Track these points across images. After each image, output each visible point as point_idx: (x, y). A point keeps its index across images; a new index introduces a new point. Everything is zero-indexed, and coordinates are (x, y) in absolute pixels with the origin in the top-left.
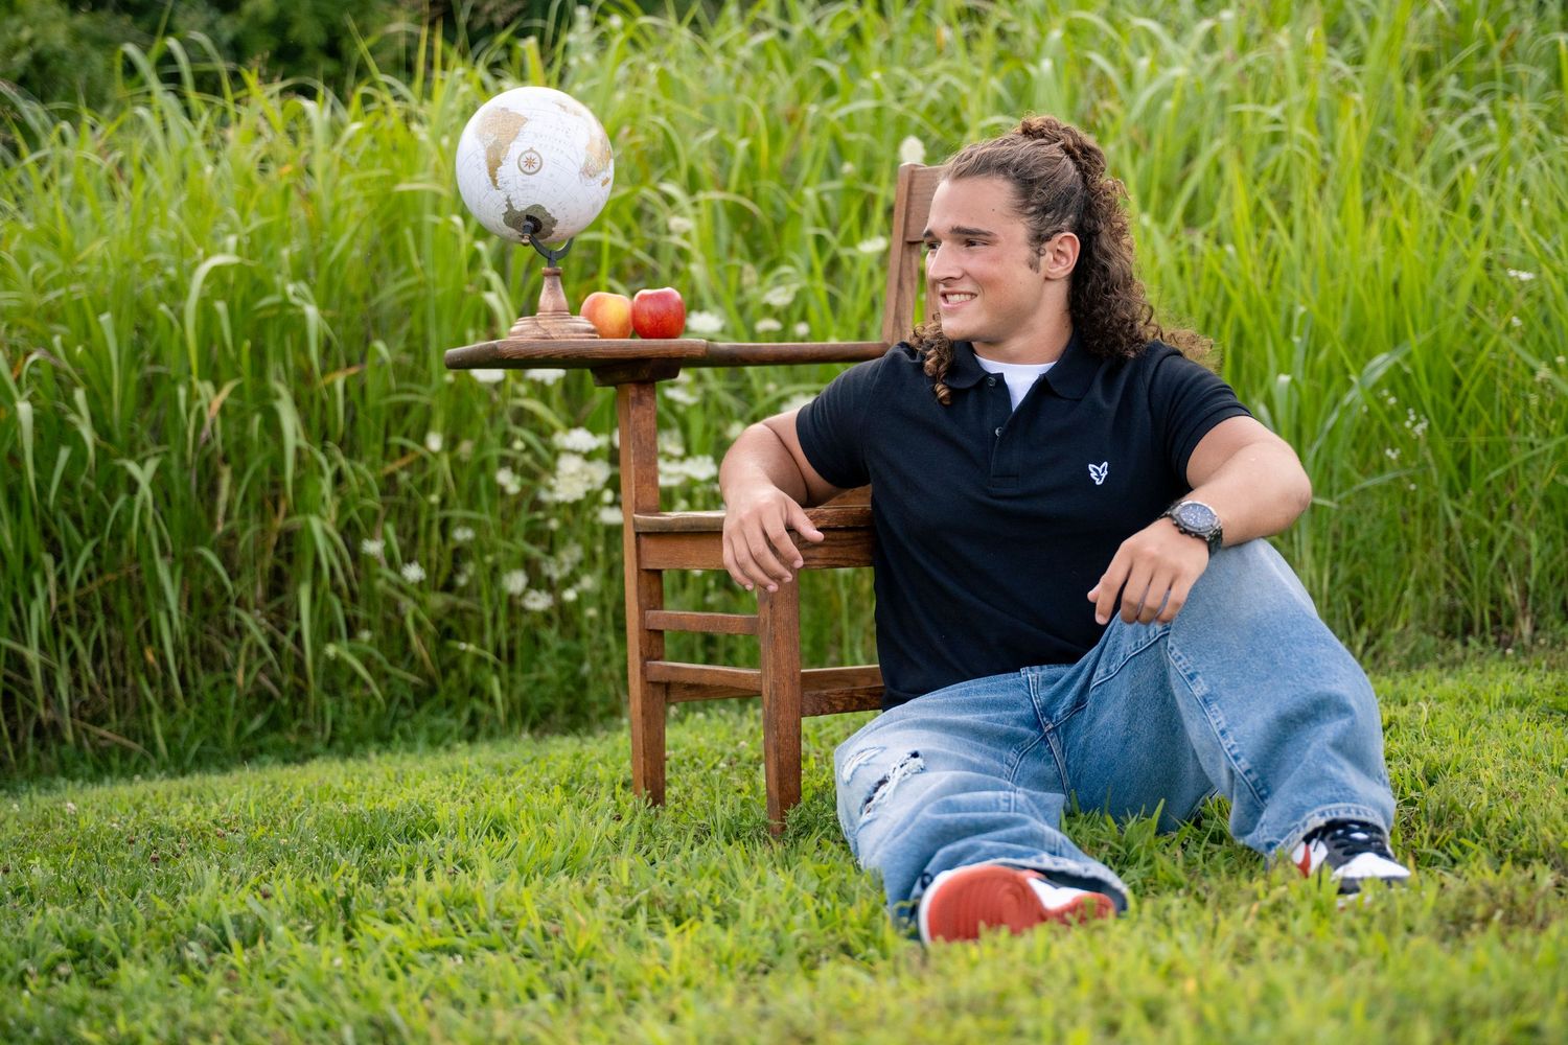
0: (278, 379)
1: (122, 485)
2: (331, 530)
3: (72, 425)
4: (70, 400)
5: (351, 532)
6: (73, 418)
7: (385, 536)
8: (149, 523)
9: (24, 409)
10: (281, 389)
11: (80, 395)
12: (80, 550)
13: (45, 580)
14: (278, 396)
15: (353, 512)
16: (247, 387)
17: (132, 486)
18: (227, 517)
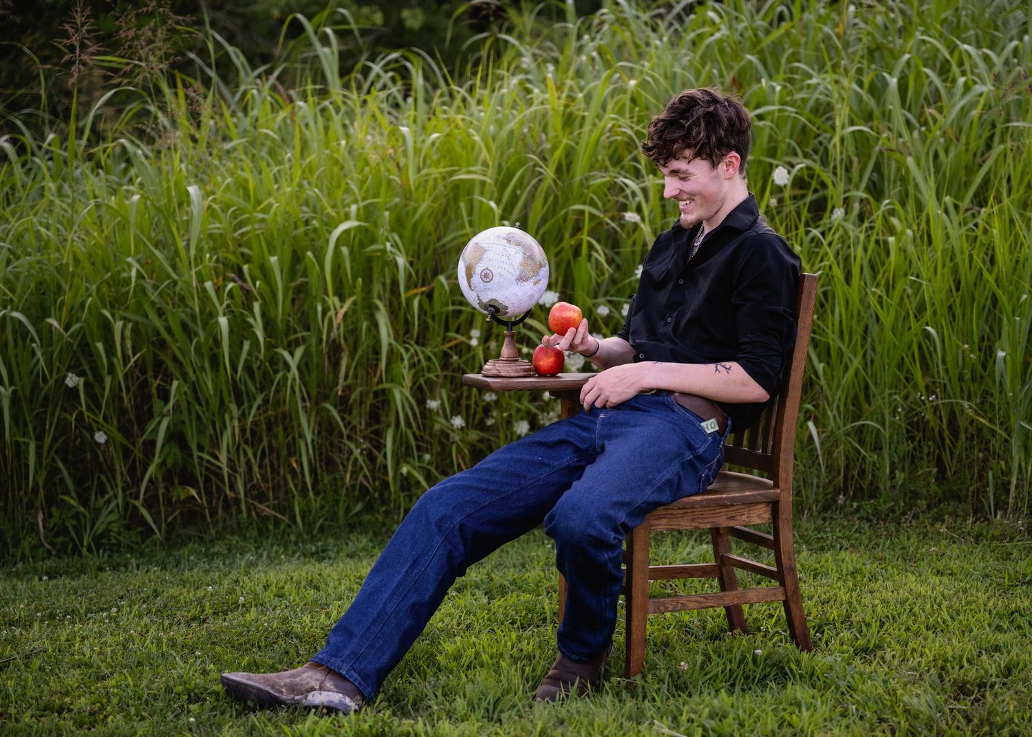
0: (379, 298)
1: (281, 365)
2: (408, 393)
3: (251, 326)
4: (251, 310)
5: (420, 394)
6: (251, 320)
7: (441, 399)
8: (297, 389)
9: (223, 321)
10: (380, 304)
11: (257, 307)
12: (255, 399)
13: (232, 418)
14: (377, 308)
15: (422, 381)
16: (359, 302)
17: (287, 367)
18: (346, 377)
